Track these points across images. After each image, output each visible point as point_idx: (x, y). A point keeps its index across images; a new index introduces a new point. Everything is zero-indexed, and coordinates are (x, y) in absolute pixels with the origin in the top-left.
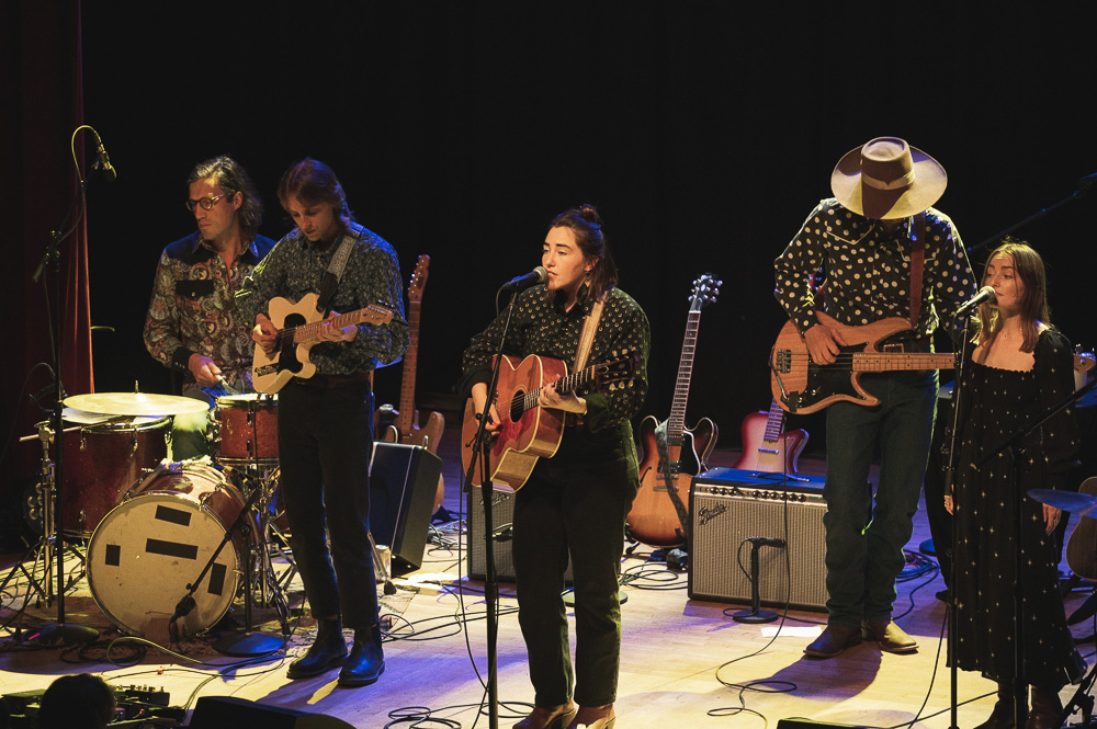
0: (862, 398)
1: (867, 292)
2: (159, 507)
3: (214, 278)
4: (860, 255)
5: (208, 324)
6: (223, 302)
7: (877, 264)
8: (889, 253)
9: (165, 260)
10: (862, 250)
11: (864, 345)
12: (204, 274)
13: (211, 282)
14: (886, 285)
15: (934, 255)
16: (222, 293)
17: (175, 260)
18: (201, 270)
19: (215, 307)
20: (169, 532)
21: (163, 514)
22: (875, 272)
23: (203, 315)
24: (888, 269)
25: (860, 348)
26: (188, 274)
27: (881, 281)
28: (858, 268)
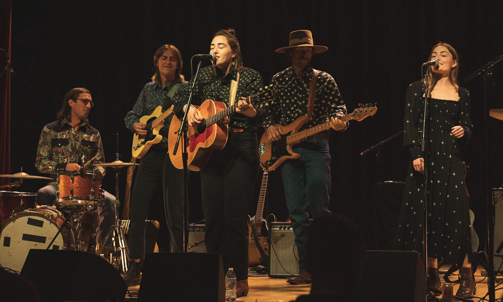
0: (291, 155)
1: (292, 108)
2: (29, 218)
3: (69, 138)
4: (289, 91)
5: (64, 158)
6: (72, 148)
7: (295, 95)
8: (301, 89)
9: (45, 129)
10: (289, 89)
11: (291, 132)
12: (65, 136)
13: (68, 139)
14: (300, 103)
15: (320, 88)
16: (72, 144)
17: (51, 130)
18: (63, 134)
19: (68, 150)
20: (34, 230)
21: (31, 222)
22: (295, 98)
23: (63, 154)
24: (300, 96)
25: (289, 134)
26: (57, 136)
27: (298, 102)
28: (288, 98)
